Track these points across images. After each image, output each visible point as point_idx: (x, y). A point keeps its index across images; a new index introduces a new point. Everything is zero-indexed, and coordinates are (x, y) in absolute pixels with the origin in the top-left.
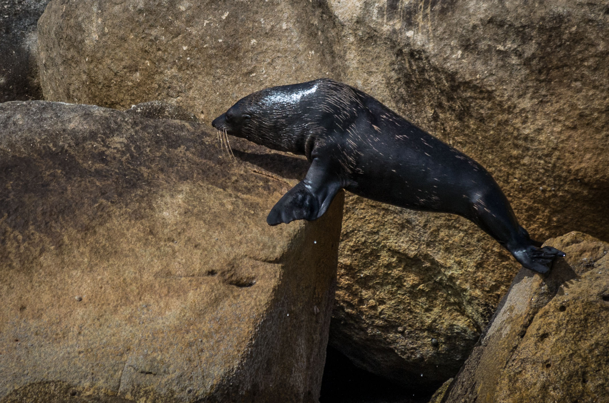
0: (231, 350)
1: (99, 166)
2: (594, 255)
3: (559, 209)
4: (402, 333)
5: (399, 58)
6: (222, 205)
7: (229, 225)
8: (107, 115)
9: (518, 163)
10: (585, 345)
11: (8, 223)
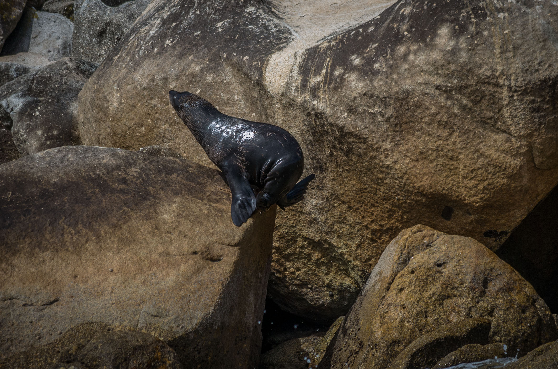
0: (208, 301)
1: (123, 186)
2: (431, 239)
3: (408, 210)
4: (311, 288)
5: (308, 118)
6: (201, 210)
7: (205, 223)
8: (127, 154)
9: (383, 182)
10: (426, 295)
11: (65, 223)
